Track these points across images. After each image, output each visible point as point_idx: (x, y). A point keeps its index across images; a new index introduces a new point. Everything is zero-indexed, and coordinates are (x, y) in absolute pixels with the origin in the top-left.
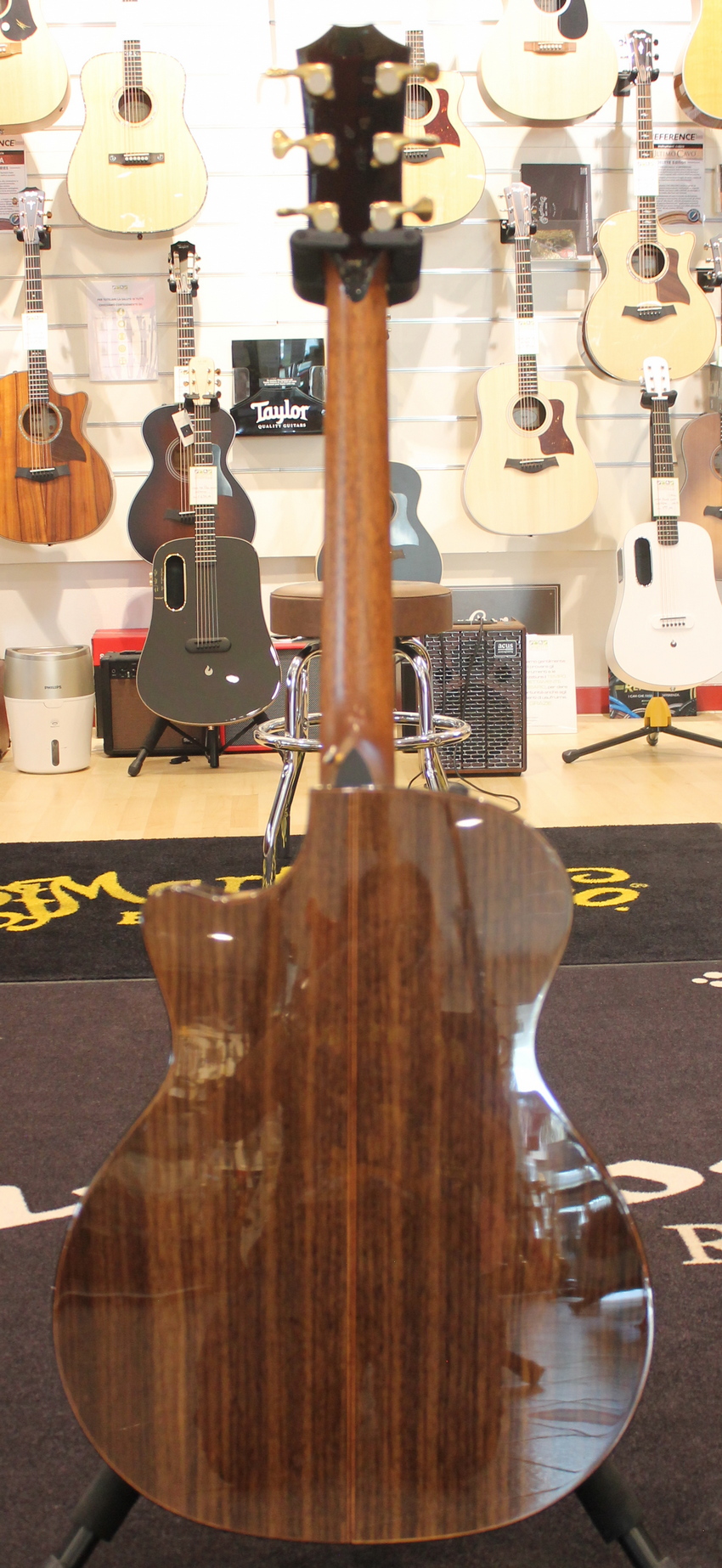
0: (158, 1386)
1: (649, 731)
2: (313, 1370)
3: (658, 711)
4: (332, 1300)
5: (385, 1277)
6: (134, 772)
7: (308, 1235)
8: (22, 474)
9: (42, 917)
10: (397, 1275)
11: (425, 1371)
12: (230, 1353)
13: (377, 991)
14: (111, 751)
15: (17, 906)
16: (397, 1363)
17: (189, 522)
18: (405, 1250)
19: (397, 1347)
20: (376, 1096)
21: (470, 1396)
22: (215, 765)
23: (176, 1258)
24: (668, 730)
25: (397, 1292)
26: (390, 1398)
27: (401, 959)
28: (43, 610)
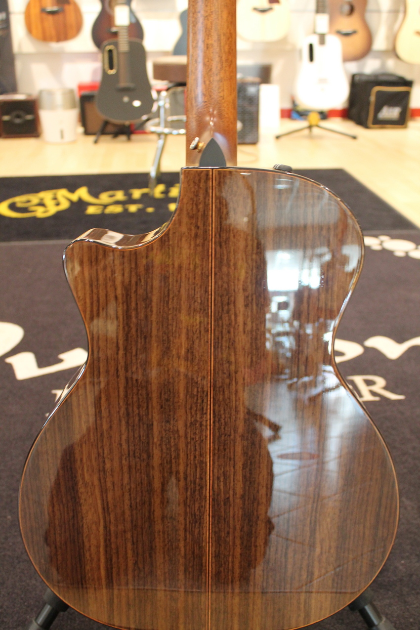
0: (87, 555)
1: (310, 127)
2: (185, 547)
3: (314, 118)
4: (197, 506)
5: (231, 492)
6: (96, 142)
7: (182, 468)
8: (43, 11)
9: (52, 210)
10: (239, 491)
11: (256, 546)
12: (132, 536)
13: (228, 312)
14: (87, 133)
15: (42, 204)
16: (238, 542)
17: (115, 34)
18: (244, 477)
19: (238, 534)
20: (227, 381)
21: (283, 560)
22: (129, 139)
23: (96, 482)
24: (318, 126)
25: (238, 501)
26: (233, 562)
27: (244, 290)
28: (56, 72)
